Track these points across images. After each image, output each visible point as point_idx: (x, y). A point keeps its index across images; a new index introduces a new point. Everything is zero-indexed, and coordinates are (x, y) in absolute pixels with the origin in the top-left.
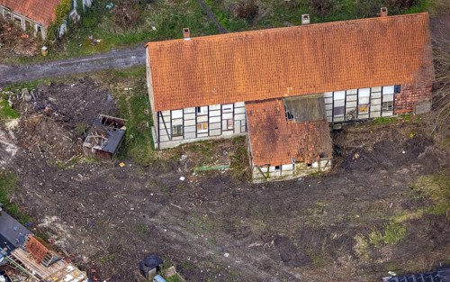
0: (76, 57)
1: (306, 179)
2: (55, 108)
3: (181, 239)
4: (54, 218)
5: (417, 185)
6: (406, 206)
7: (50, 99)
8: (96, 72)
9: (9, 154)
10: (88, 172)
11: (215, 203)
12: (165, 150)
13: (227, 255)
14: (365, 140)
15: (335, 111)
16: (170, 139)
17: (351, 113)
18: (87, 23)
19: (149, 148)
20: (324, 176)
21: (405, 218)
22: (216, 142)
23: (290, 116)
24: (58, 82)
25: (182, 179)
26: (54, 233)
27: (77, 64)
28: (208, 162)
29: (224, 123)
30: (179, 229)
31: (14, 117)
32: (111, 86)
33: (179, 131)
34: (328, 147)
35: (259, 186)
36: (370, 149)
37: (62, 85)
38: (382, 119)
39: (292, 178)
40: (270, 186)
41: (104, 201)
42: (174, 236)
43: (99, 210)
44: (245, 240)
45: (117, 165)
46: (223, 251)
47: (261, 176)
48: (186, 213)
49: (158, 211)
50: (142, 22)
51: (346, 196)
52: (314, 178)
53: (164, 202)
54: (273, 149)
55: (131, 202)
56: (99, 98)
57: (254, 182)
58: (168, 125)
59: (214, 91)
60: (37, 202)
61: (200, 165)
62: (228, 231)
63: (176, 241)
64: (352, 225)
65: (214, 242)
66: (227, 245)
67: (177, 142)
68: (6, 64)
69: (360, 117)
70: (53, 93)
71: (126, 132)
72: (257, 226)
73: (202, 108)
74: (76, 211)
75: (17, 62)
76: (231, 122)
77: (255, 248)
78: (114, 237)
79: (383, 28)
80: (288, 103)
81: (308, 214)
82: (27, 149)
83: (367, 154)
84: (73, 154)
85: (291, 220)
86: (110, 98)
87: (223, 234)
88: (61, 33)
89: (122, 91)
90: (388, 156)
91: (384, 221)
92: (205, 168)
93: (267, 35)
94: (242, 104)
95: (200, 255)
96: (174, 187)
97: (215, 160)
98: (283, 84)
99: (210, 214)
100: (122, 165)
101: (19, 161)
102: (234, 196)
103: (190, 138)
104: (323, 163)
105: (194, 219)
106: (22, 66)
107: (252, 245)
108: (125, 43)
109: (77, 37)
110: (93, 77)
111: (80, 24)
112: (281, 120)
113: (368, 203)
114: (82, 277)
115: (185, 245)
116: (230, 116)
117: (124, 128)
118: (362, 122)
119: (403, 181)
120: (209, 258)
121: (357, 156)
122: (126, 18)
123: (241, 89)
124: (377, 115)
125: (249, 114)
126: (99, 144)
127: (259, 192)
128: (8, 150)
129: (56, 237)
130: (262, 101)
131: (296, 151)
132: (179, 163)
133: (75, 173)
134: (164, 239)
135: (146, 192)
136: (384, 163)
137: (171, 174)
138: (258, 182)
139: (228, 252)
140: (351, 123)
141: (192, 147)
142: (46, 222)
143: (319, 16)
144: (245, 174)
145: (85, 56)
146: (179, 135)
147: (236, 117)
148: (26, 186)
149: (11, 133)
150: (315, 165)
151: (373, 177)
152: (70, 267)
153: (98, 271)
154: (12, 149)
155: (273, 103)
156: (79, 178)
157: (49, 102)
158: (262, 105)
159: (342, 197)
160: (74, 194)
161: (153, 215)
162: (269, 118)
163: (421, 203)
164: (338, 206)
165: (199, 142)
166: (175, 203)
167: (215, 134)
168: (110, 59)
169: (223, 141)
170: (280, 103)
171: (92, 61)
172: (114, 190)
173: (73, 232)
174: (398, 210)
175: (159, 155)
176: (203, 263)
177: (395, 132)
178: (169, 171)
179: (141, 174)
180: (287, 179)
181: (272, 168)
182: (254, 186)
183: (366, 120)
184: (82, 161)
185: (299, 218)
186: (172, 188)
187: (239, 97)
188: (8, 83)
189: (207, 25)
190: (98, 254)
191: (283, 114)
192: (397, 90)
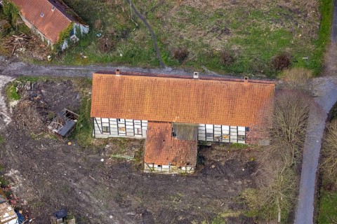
0: (68, 65)
1: (177, 175)
2: (43, 98)
3: (87, 200)
4: (16, 171)
5: (243, 194)
6: (231, 208)
7: (42, 91)
8: (75, 78)
9: (5, 123)
10: (48, 144)
11: (117, 181)
12: (98, 139)
13: (111, 217)
14: (223, 157)
15: (207, 135)
16: (102, 133)
17: (218, 138)
18: (82, 44)
19: (90, 135)
20: (188, 176)
21: (227, 215)
22: (130, 140)
23: (174, 135)
24: (51, 80)
25: (102, 160)
26: (13, 181)
27: (67, 70)
28: (121, 153)
29: (136, 130)
30: (89, 193)
31: (16, 99)
32: (82, 89)
33: (107, 130)
34: (193, 159)
35: (147, 175)
36: (223, 164)
37: (53, 83)
38: (238, 144)
39: (168, 173)
40: (153, 176)
41: (50, 165)
42: (84, 197)
43: (45, 171)
44: (126, 209)
45: (67, 143)
46: (110, 214)
47: (148, 168)
48: (96, 184)
49: (80, 179)
50: (115, 50)
51: (197, 192)
52: (182, 176)
53: (86, 173)
54: (159, 153)
55: (66, 170)
56: (71, 96)
57: (145, 171)
58: (100, 126)
59: (129, 110)
60: (10, 158)
61: (115, 154)
62: (117, 201)
63: (84, 202)
64: (193, 213)
65: (107, 207)
66: (113, 211)
67: (106, 136)
68: (25, 62)
69: (223, 141)
70: (45, 87)
71: (76, 123)
72: (136, 201)
73: (121, 120)
74: (31, 169)
75: (31, 62)
76: (140, 130)
77: (129, 216)
78: (48, 191)
79: (244, 89)
80: (175, 127)
81: (170, 200)
82: (16, 122)
83: (220, 167)
84: (42, 131)
85: (158, 202)
86: (78, 97)
87: (114, 202)
88: (64, 48)
89: (87, 93)
90: (233, 170)
91: (215, 214)
92: (117, 156)
93: (169, 82)
94: (147, 121)
95: (95, 214)
96: (96, 164)
97: (125, 152)
98: (174, 114)
99: (111, 188)
100: (69, 143)
101: (9, 129)
102: (129, 178)
103: (114, 134)
104: (189, 168)
105: (99, 189)
106: (34, 65)
107: (129, 213)
108: (100, 62)
109: (73, 52)
110: (73, 81)
111: (77, 44)
112: (168, 136)
113: (209, 200)
114: (14, 216)
115: (88, 205)
116: (139, 127)
117: (76, 121)
118: (225, 144)
119: (236, 189)
120: (100, 217)
121: (213, 166)
122: (106, 45)
123: (146, 112)
124: (235, 141)
125: (149, 128)
126: (57, 129)
127: (145, 179)
128: (5, 120)
129: (13, 184)
130: (158, 122)
131: (172, 158)
132: (104, 149)
133: (39, 143)
134: (77, 199)
135: (77, 165)
136: (229, 175)
137: (96, 156)
138: (147, 172)
139: (112, 215)
140: (218, 143)
141: (115, 140)
142: (10, 174)
143: (224, 66)
144: (140, 165)
145: (73, 66)
146: (107, 132)
147: (143, 128)
148: (8, 146)
149: (11, 109)
150: (184, 168)
151: (218, 183)
152: (10, 208)
153: (30, 212)
154: (8, 120)
155: (166, 124)
156: (41, 147)
157: (41, 93)
158: (158, 124)
159: (194, 193)
160: (35, 157)
161: (76, 181)
162: (161, 133)
163: (241, 207)
164: (190, 198)
165: (120, 138)
166: (92, 176)
167: (130, 135)
168: (88, 71)
169: (135, 140)
170: (170, 125)
171: (76, 70)
172: (59, 159)
173: (24, 183)
174: (226, 209)
175: (93, 142)
176: (95, 219)
177: (243, 154)
178: (97, 153)
179: (78, 152)
180: (165, 173)
181: (156, 166)
182: (144, 174)
183: (228, 143)
184: (46, 136)
185: (163, 201)
186: (94, 165)
187: (145, 117)
188: (21, 75)
189: (153, 59)
190: (33, 201)
191: (170, 132)
192: (247, 129)
